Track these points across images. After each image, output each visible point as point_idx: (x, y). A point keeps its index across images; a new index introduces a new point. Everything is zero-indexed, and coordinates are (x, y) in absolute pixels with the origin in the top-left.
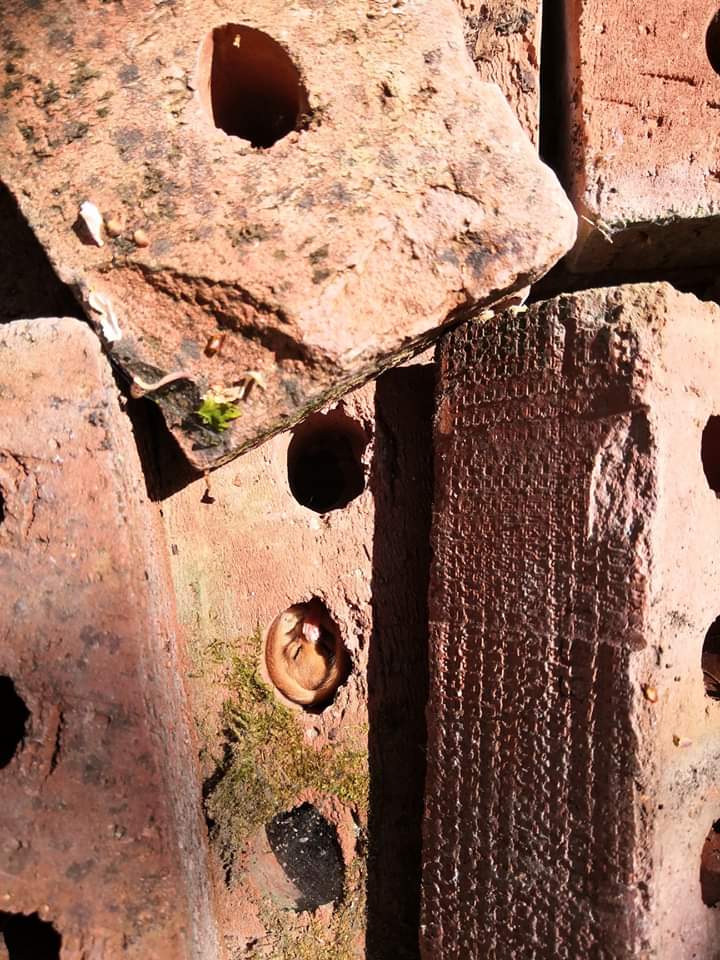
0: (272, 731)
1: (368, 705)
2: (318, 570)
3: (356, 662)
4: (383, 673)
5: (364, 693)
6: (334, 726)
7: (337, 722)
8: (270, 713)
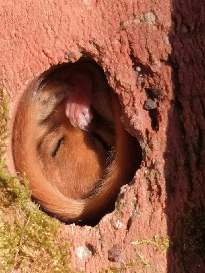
0: (25, 249)
1: (166, 211)
2: (90, 12)
3: (148, 149)
4: (187, 164)
5: (159, 193)
6: (117, 241)
7: (121, 235)
8: (21, 223)
